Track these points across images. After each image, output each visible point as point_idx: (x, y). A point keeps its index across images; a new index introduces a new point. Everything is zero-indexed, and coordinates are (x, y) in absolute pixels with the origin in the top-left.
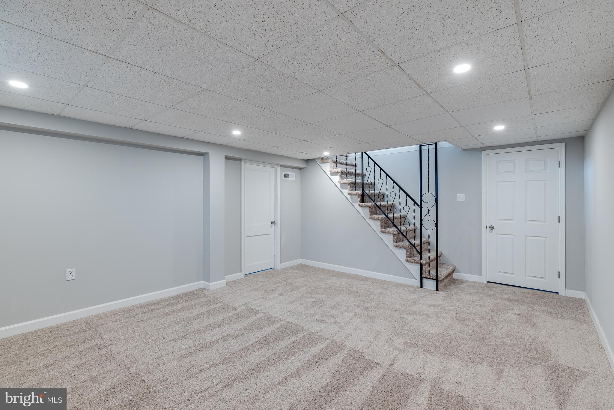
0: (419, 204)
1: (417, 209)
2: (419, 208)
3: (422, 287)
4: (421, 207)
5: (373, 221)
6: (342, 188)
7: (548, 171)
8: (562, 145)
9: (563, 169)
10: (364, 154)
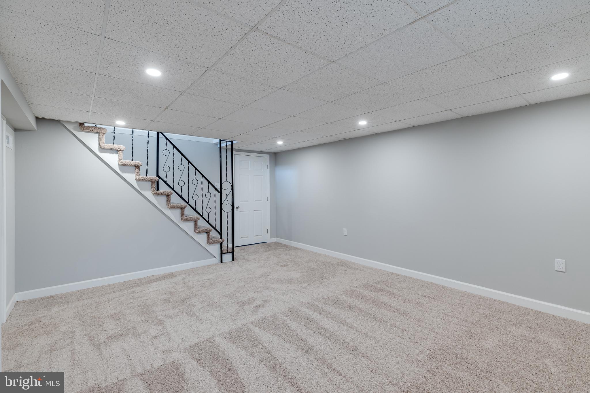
0: (219, 190)
1: (218, 195)
2: (219, 194)
3: (222, 262)
4: (221, 193)
5: (170, 210)
6: (123, 171)
7: (263, 170)
8: (268, 156)
9: (268, 170)
10: (160, 135)
